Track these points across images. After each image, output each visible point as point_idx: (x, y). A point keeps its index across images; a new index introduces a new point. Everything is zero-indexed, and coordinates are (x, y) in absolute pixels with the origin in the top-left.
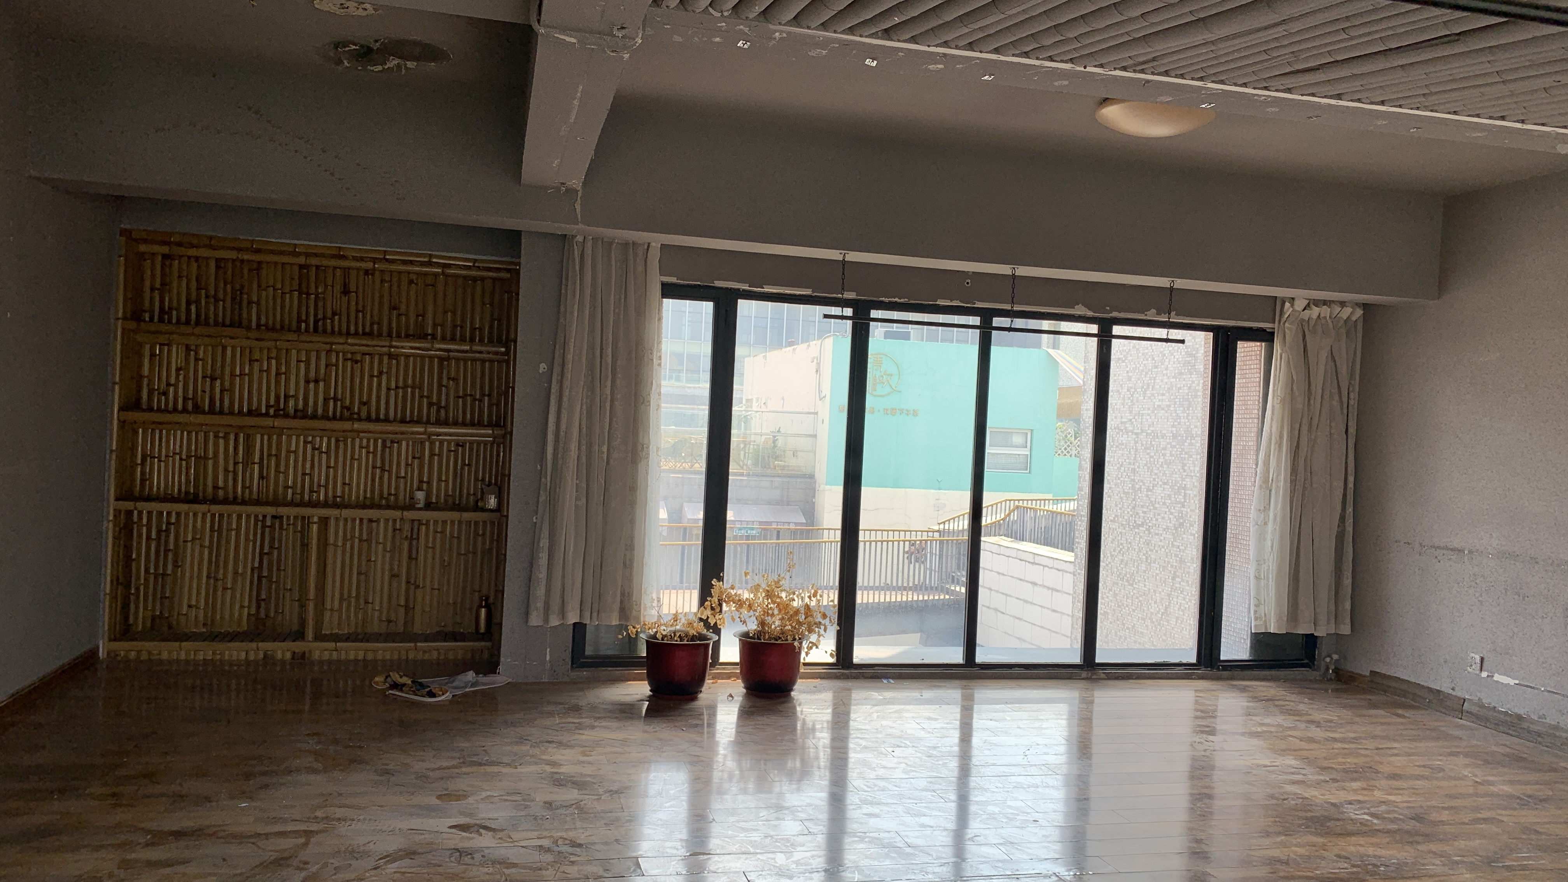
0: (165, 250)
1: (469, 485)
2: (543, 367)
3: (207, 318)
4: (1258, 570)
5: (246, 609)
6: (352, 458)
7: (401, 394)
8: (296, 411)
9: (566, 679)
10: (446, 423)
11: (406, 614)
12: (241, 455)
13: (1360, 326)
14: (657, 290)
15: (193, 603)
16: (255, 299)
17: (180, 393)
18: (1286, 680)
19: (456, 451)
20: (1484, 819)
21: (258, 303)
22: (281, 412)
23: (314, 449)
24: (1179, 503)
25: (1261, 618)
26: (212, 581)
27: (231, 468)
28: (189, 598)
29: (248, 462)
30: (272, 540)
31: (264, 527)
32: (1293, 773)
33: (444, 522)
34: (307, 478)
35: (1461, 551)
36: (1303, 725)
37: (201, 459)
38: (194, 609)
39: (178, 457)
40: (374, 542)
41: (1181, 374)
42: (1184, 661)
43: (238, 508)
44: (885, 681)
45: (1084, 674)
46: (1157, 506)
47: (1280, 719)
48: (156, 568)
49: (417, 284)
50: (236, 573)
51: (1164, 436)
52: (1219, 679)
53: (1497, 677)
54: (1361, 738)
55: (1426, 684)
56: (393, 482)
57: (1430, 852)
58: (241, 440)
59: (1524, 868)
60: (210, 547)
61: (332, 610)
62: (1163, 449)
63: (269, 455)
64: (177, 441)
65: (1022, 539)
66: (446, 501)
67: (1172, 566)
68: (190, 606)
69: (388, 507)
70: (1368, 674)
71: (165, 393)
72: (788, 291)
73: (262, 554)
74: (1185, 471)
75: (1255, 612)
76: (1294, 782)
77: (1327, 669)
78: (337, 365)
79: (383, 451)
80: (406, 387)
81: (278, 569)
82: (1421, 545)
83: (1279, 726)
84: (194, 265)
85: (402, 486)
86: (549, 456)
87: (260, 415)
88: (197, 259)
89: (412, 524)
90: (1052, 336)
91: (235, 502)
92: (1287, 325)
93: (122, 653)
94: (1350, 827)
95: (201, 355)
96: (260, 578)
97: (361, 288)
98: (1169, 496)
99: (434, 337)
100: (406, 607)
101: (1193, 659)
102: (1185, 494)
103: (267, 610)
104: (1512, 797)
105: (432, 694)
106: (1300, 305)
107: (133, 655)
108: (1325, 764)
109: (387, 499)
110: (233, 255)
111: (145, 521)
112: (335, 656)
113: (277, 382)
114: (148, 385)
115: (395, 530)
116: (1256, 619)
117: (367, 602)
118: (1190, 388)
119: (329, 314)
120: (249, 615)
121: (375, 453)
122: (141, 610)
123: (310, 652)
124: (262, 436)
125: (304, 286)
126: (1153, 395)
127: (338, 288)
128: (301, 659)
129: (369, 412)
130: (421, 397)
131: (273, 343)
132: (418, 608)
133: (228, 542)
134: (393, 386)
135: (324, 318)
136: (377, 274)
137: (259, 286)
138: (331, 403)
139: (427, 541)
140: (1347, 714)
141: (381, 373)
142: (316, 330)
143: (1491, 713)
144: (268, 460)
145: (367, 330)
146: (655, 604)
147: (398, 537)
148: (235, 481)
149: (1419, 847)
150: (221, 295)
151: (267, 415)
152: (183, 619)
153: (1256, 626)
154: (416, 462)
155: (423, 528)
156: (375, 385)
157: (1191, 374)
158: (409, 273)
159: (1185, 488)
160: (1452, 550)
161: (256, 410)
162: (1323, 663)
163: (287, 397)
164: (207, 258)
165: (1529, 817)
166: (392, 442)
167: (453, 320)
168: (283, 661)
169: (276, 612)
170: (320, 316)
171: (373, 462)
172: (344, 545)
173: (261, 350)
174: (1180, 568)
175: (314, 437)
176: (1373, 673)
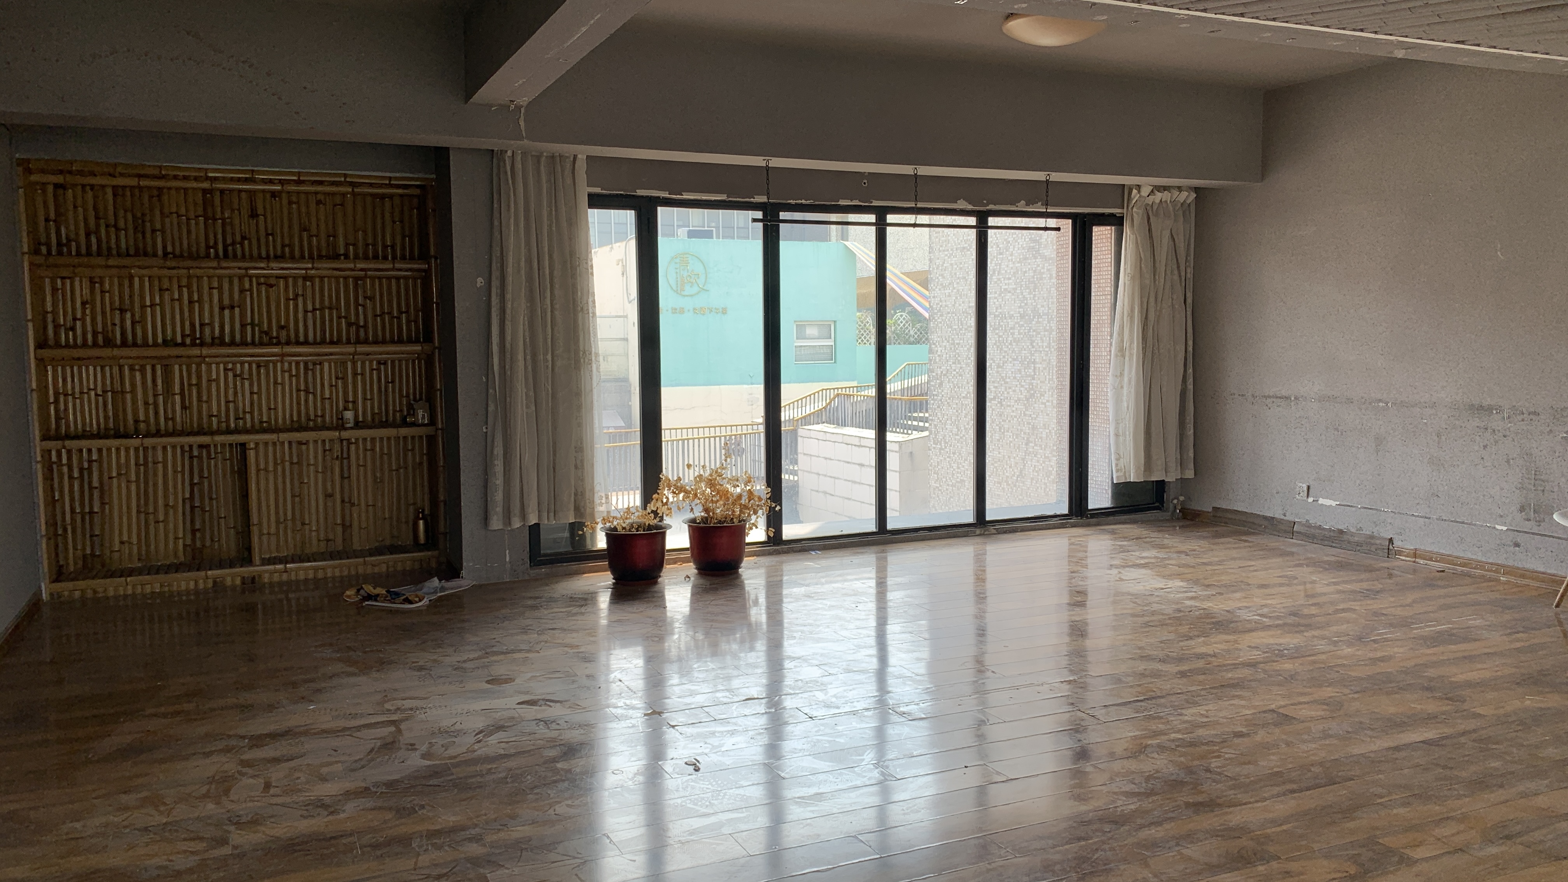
0: (59, 179)
1: (394, 402)
2: (480, 281)
3: (109, 249)
4: (1117, 428)
5: (181, 541)
6: (276, 383)
7: (318, 316)
8: (213, 338)
9: (527, 577)
10: (366, 342)
11: (343, 532)
12: (160, 387)
13: (1193, 207)
14: (584, 200)
15: (125, 538)
16: (158, 226)
17: (89, 328)
18: (1143, 522)
19: (378, 370)
20: (1343, 609)
21: (163, 231)
22: (198, 341)
23: (235, 376)
24: (1030, 376)
25: (1121, 470)
26: (142, 516)
27: (151, 400)
28: (121, 534)
29: (168, 391)
30: (201, 471)
31: (191, 457)
32: (1186, 592)
33: (373, 440)
34: (231, 405)
35: (1287, 398)
36: (1175, 555)
37: (118, 394)
38: (126, 545)
39: (93, 393)
40: (305, 464)
41: (1026, 259)
42: (1058, 513)
43: (164, 440)
44: (813, 553)
45: (978, 531)
46: (1008, 380)
47: (1153, 553)
48: (82, 505)
49: (325, 204)
50: (166, 505)
51: (1011, 317)
52: (1088, 525)
53: (1321, 501)
54: (1224, 561)
55: (1261, 513)
56: (319, 404)
57: (1314, 637)
58: (159, 372)
59: (1387, 640)
60: (137, 481)
61: (269, 534)
62: (1011, 328)
63: (190, 385)
64: (91, 376)
65: (844, 425)
66: (373, 420)
67: (1025, 433)
68: (122, 543)
69: (316, 428)
70: (1210, 510)
71: (73, 329)
72: (705, 197)
73: (192, 485)
74: (1033, 347)
75: (1117, 465)
76: (1192, 598)
77: (1175, 508)
78: (251, 290)
79: (306, 374)
80: (322, 309)
81: (211, 499)
82: (1253, 396)
83: (1156, 557)
84: (90, 195)
85: (327, 406)
86: (496, 368)
87: (177, 345)
88: (92, 187)
89: (342, 443)
90: (840, 227)
91: (158, 434)
92: (1135, 209)
93: (66, 593)
94: (1248, 626)
95: (107, 287)
96: (193, 508)
97: (269, 211)
98: (1020, 371)
99: (346, 256)
100: (343, 525)
101: (1066, 512)
102: (1035, 368)
103: (203, 538)
104: (1353, 592)
105: (408, 601)
106: (1145, 191)
107: (77, 594)
108: (1207, 582)
109: (314, 421)
110: (133, 182)
111: (64, 461)
112: (285, 577)
113: (191, 311)
114: (53, 321)
115: (325, 451)
116: (1117, 471)
117: (303, 524)
118: (1035, 271)
119: (238, 238)
120: (185, 546)
121: (297, 376)
122: (71, 551)
123: (260, 576)
124: (180, 366)
125: (210, 210)
126: (999, 279)
127: (245, 212)
128: (251, 584)
129: (288, 336)
130: (339, 317)
131: (185, 271)
132: (355, 524)
133: (155, 475)
134: (310, 308)
135: (234, 243)
136: (284, 195)
137: (162, 213)
138: (249, 328)
139: (358, 459)
140: (1204, 543)
141: (296, 296)
142: (226, 256)
143: (1318, 531)
144: (189, 390)
145: (279, 253)
146: (604, 501)
147: (328, 458)
148: (156, 413)
149: (1305, 634)
150: (121, 224)
151: (183, 344)
152: (116, 556)
153: (1118, 477)
154: (340, 382)
155: (353, 447)
156: (291, 307)
157: (1036, 258)
158: (316, 193)
159: (1034, 362)
160: (1280, 398)
161: (172, 340)
162: (1171, 506)
163: (202, 325)
164: (103, 187)
165: (1374, 605)
166: (315, 364)
167: (365, 239)
168: (234, 588)
169: (212, 540)
170: (229, 241)
171: (297, 386)
172: (275, 470)
173: (170, 278)
174: (1033, 434)
175: (234, 364)
176: (1216, 509)
